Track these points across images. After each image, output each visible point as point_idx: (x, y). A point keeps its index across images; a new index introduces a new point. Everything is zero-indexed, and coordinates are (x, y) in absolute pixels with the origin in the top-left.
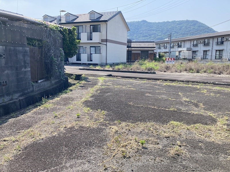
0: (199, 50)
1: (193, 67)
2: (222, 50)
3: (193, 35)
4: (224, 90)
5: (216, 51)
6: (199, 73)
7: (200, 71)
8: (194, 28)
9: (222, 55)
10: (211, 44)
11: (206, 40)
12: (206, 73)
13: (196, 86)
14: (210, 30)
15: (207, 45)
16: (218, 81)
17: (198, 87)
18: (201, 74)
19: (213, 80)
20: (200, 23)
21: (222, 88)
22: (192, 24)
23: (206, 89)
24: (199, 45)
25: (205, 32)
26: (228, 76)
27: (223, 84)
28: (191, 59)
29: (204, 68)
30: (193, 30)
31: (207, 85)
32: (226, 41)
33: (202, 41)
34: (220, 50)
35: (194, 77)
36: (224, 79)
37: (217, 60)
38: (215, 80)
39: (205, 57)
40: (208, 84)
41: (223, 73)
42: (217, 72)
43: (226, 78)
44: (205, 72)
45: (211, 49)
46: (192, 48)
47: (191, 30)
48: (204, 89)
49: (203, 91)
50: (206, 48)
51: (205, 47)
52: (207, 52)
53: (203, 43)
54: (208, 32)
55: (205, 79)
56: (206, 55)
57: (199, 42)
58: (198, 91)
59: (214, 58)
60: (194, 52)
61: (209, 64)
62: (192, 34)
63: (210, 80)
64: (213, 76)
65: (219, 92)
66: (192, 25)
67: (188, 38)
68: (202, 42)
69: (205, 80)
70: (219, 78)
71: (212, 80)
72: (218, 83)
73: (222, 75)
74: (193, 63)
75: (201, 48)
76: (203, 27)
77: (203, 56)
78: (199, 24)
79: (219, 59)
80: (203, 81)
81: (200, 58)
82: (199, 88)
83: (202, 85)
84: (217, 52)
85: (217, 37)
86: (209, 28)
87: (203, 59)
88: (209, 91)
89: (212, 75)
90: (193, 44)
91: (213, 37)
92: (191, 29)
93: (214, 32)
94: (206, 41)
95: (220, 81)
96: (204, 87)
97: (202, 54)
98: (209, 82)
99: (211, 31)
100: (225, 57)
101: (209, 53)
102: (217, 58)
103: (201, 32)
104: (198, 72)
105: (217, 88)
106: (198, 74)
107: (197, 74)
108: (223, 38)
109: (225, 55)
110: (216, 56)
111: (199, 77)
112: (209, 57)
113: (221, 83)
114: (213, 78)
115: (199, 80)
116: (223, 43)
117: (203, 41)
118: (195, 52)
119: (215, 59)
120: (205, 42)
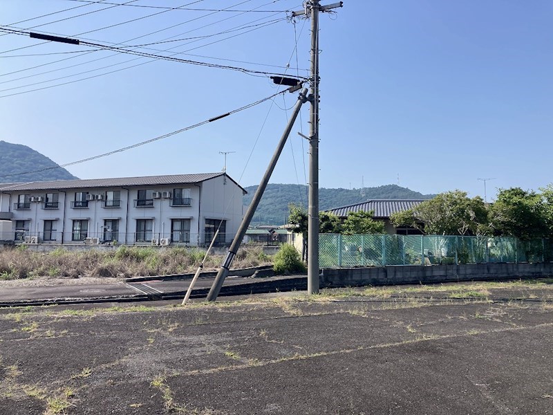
0: (33, 218)
1: (10, 264)
2: (87, 221)
3: (19, 180)
4: (80, 317)
5: (74, 221)
6: (26, 277)
7: (31, 273)
8: (21, 165)
9: (85, 232)
10: (61, 206)
11: (50, 196)
12: (44, 277)
13: (12, 315)
14: (62, 173)
15: (53, 206)
16: (72, 294)
17: (17, 317)
18: (31, 282)
19: (59, 295)
20: (37, 154)
21: (77, 312)
22: (16, 154)
23: (37, 320)
24: (33, 206)
25: (50, 176)
26: (95, 279)
27: (82, 300)
28: (10, 241)
29: (40, 266)
30: (20, 168)
31: (43, 309)
32: (94, 200)
33: (40, 198)
34: (81, 221)
35: (10, 291)
36: (87, 287)
37: (77, 242)
38: (64, 292)
39: (47, 237)
40: (46, 306)
41: (83, 275)
42: (70, 272)
43: (89, 286)
44: (42, 274)
45: (61, 216)
46: (15, 212)
47: (13, 168)
48: (30, 320)
49: (27, 329)
50: (50, 215)
51: (49, 212)
52: (54, 223)
53: (42, 202)
54: (57, 177)
55: (41, 293)
56: (51, 230)
57: (33, 198)
58: (15, 330)
59: (68, 237)
60: (20, 223)
61: (54, 253)
62: (16, 176)
63: (52, 295)
64: (61, 283)
65: (68, 324)
66: (18, 157)
67: (7, 185)
68: (39, 200)
69: (39, 296)
70: (73, 288)
71: (58, 292)
72: (69, 299)
73: (82, 280)
74: (17, 251)
75: (38, 214)
76: (44, 164)
77: (44, 233)
78: (36, 156)
79: (81, 240)
80: (34, 298)
81: (36, 237)
82: (18, 320)
83: (29, 311)
84: (76, 224)
85: (76, 190)
86: (58, 169)
87: (44, 240)
88: (45, 324)
89: (58, 280)
90: (17, 202)
91: (65, 191)
92: (15, 165)
93: (71, 177)
94: (49, 198)
95: (75, 294)
96: (35, 315)
97: (42, 230)
98: (49, 300)
99: (64, 176)
100: (92, 235)
101: (58, 227)
102: (76, 238)
103: (41, 175)
104: (23, 275)
105: (67, 313)
106: (24, 280)
107: (21, 280)
108: (88, 193)
109: (92, 231)
110: (73, 234)
111: (25, 290)
112: (57, 236)
113: (78, 298)
114: (60, 288)
115: (22, 297)
116: (87, 206)
117: (42, 198)
118: (22, 224)
119: (73, 240)
120: (47, 199)
